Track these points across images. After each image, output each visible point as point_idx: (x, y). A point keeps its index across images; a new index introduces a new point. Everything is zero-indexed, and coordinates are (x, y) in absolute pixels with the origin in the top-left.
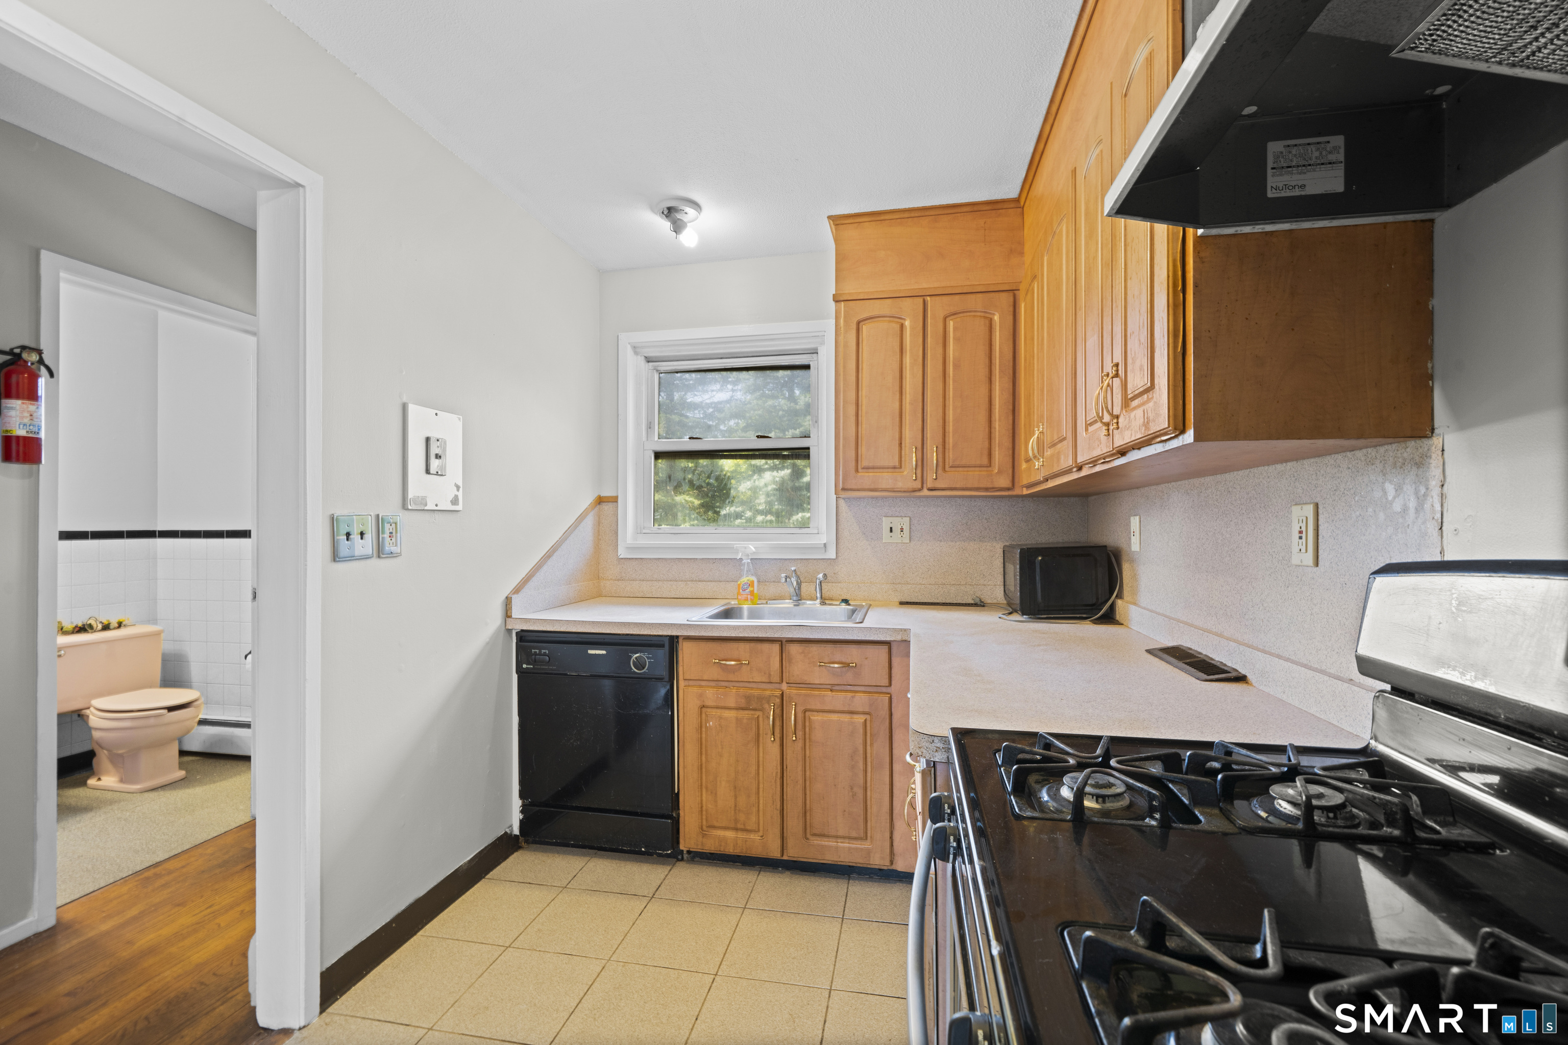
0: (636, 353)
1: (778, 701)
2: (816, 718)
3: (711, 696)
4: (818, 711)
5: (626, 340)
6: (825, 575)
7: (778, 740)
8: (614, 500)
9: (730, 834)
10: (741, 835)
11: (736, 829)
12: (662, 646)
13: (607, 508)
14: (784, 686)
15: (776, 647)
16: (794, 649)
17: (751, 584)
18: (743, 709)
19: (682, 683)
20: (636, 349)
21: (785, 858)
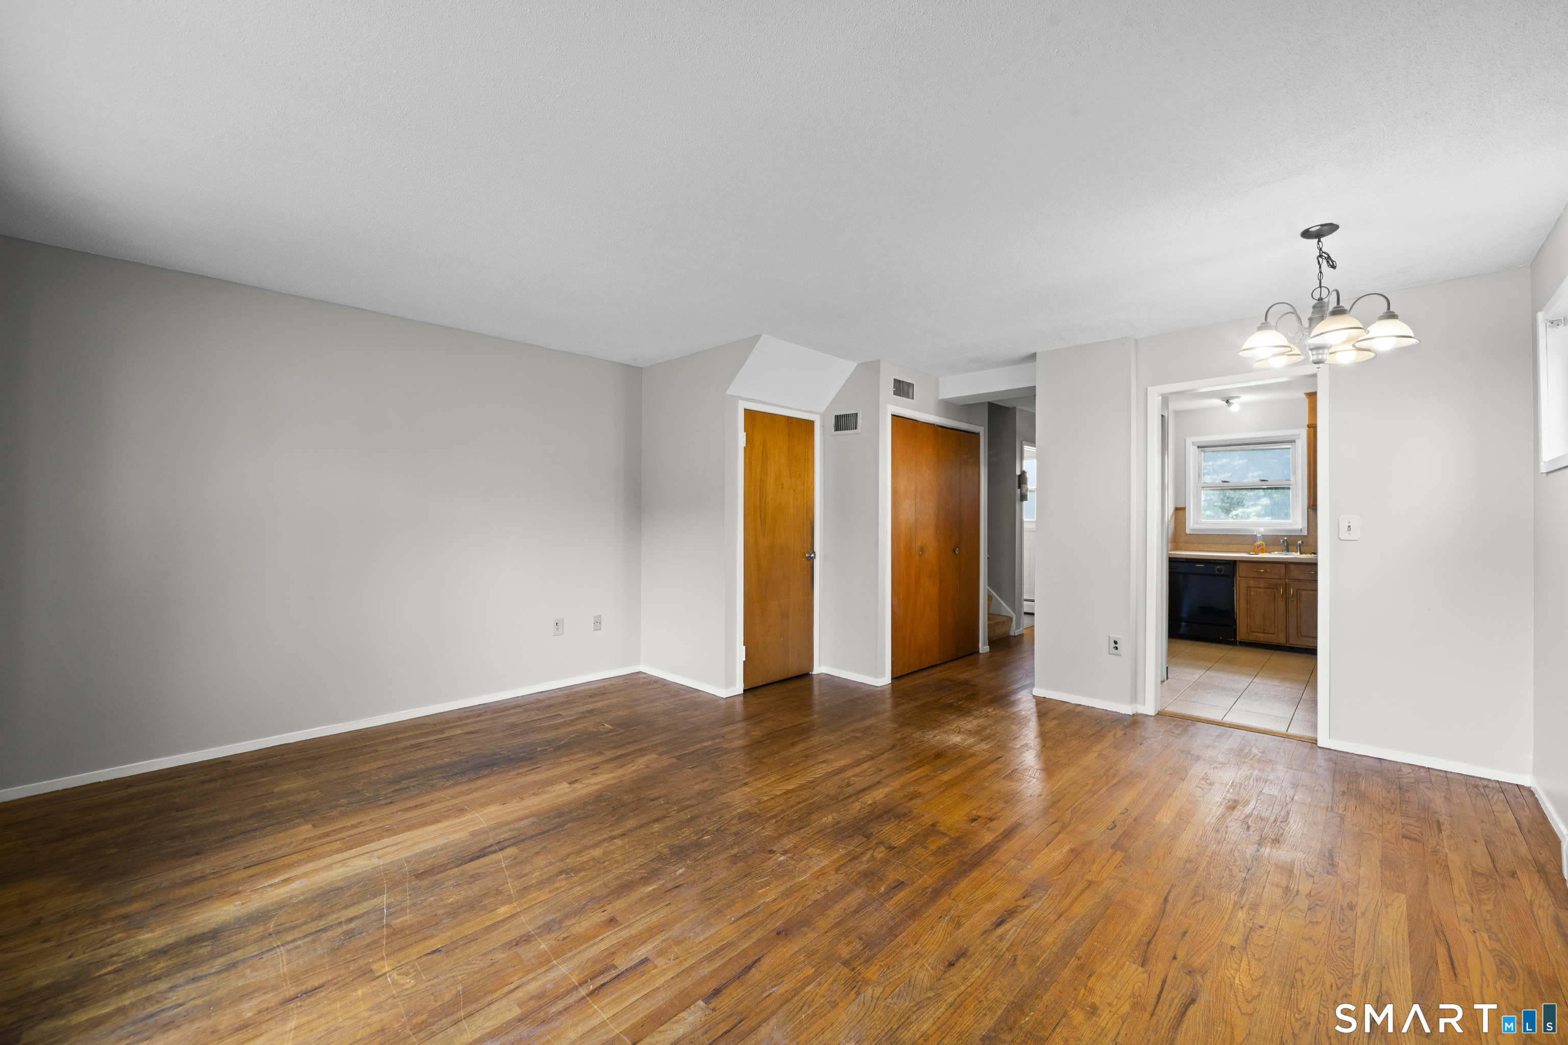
0: (1193, 445)
1: (1284, 585)
2: (1303, 593)
3: (1252, 583)
4: (1304, 590)
5: (1189, 440)
6: (1302, 542)
7: (1284, 600)
8: (1184, 509)
9: (1261, 635)
10: (1267, 635)
11: (1264, 633)
12: (1230, 564)
13: (1180, 512)
14: (1287, 581)
15: (1283, 566)
16: (1292, 566)
17: (1261, 545)
18: (1267, 588)
19: (1238, 579)
20: (1193, 444)
21: (1288, 645)
